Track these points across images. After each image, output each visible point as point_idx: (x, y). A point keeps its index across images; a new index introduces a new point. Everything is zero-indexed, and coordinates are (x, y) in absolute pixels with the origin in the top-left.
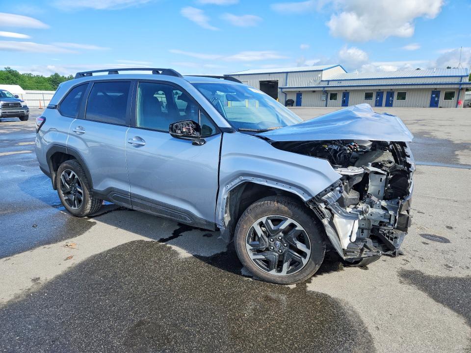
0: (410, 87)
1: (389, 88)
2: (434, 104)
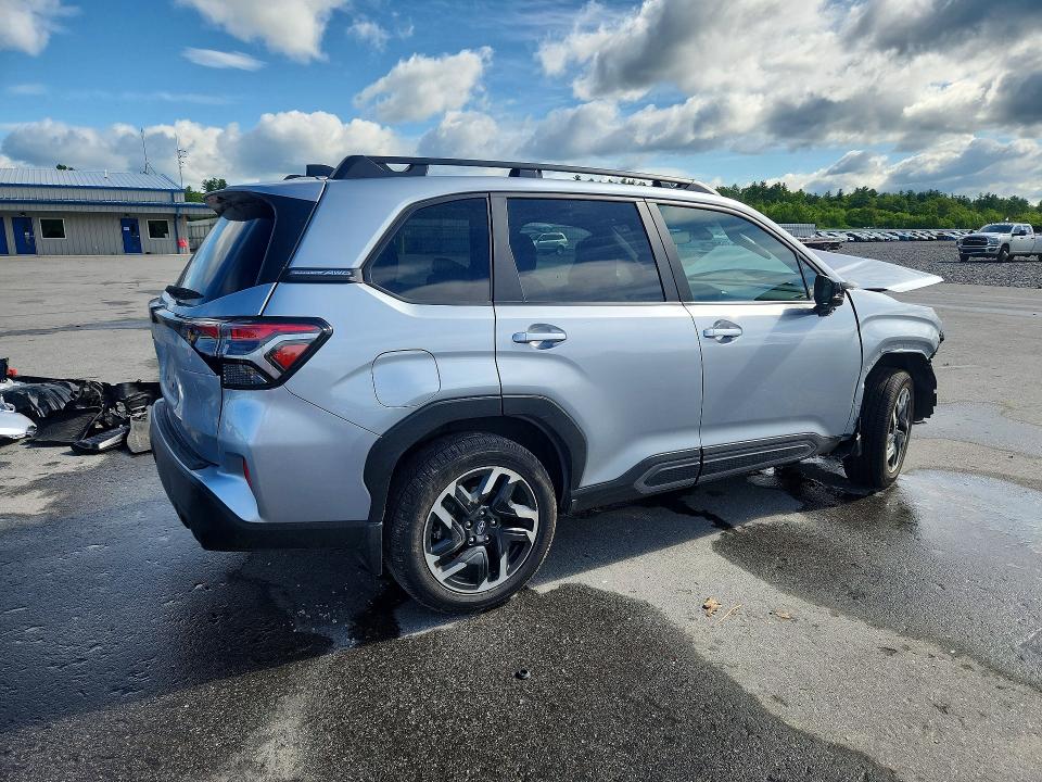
0: (72, 209)
1: (20, 208)
2: (132, 246)
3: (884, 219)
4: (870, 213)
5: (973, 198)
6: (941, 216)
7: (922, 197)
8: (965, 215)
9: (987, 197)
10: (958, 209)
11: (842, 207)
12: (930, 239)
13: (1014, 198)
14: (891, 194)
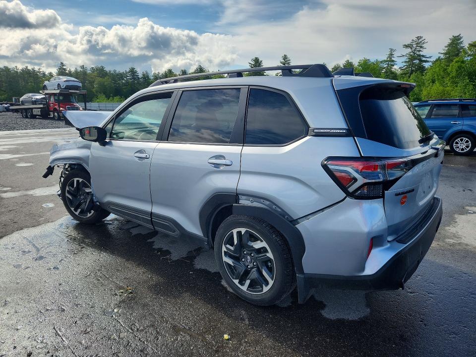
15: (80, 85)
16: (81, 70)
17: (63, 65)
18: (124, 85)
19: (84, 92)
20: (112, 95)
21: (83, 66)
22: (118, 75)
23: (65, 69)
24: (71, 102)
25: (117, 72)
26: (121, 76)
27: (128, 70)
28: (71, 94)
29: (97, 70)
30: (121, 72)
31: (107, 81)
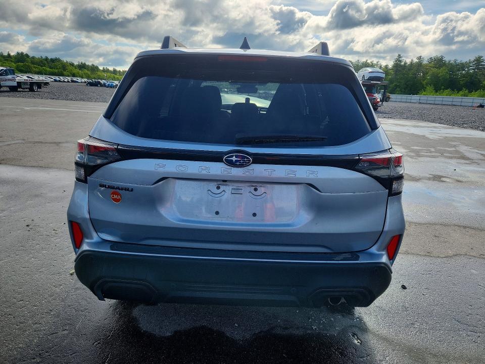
3: (37, 70)
4: (28, 66)
5: (76, 63)
6: (65, 70)
7: (53, 60)
8: (76, 71)
9: (82, 63)
10: (71, 68)
11: (12, 61)
12: (68, 82)
13: (93, 65)
14: (37, 57)
15: (384, 76)
16: (418, 61)
17: (400, 57)
18: (464, 76)
19: (385, 82)
20: (443, 87)
21: (421, 56)
22: (458, 65)
23: (400, 61)
24: (372, 93)
25: (458, 62)
26: (462, 66)
27: (472, 59)
28: (374, 85)
29: (435, 60)
30: (464, 61)
31: (442, 72)
